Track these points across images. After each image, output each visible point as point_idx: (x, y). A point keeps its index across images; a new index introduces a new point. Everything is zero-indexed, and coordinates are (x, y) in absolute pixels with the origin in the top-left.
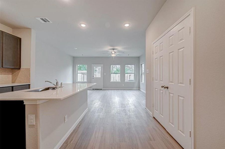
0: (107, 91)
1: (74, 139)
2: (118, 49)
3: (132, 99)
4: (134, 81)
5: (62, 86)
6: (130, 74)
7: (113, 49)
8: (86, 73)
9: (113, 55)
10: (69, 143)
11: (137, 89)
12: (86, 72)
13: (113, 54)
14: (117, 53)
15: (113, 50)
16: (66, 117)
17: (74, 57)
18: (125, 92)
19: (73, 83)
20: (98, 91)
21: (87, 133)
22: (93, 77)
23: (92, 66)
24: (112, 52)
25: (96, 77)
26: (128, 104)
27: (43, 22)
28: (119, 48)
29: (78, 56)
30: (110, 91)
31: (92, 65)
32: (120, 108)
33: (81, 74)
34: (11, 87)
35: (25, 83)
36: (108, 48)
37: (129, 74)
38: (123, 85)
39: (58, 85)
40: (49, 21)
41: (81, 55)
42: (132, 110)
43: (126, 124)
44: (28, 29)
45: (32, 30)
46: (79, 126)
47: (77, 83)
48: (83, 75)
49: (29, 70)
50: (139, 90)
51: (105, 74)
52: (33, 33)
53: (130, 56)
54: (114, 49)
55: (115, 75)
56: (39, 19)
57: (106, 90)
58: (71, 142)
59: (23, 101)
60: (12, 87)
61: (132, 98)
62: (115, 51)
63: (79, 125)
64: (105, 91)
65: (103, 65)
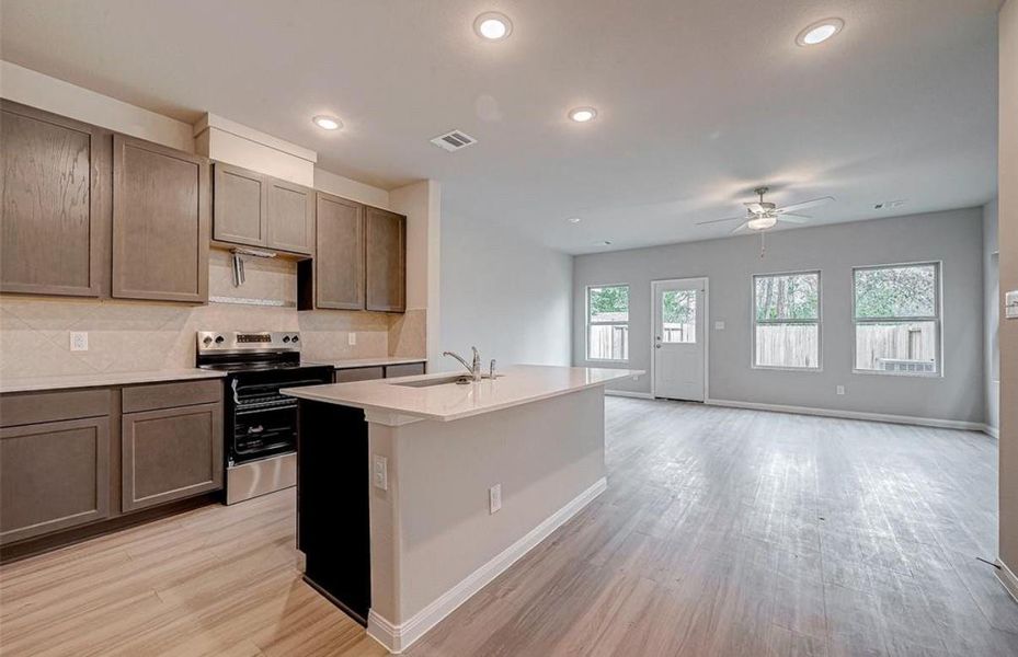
0: (732, 415)
1: (520, 587)
2: (789, 184)
3: (890, 483)
4: (929, 367)
5: (495, 373)
6: (915, 326)
7: (761, 191)
8: (625, 323)
9: (757, 224)
10: (500, 594)
11: (963, 424)
12: (624, 316)
13: (756, 218)
14: (786, 210)
15: (761, 194)
16: (496, 490)
17: (575, 257)
18: (848, 433)
19: (573, 364)
20: (680, 409)
21: (573, 584)
22: (658, 342)
23: (652, 287)
24: (750, 211)
25: (685, 341)
26: (852, 507)
27: (452, 148)
28: (798, 178)
29: (588, 251)
30: (748, 417)
31: (653, 283)
32: (785, 520)
33: (610, 327)
34: (381, 369)
35: (417, 357)
36: (724, 192)
37: (904, 328)
38: (841, 390)
39: (478, 369)
40: (469, 138)
41: (600, 246)
42: (870, 549)
43: (798, 615)
44: (420, 183)
45: (431, 183)
46: (554, 544)
47: (589, 367)
48: (618, 334)
49: (423, 314)
50: (981, 432)
51: (720, 326)
52: (435, 191)
53: (885, 212)
54: (767, 189)
55: (794, 329)
56: (439, 141)
57: (727, 410)
58: (507, 593)
59: (362, 410)
60: (384, 367)
61: (896, 479)
62: (768, 197)
63: (555, 539)
64: (718, 415)
65: (707, 279)
